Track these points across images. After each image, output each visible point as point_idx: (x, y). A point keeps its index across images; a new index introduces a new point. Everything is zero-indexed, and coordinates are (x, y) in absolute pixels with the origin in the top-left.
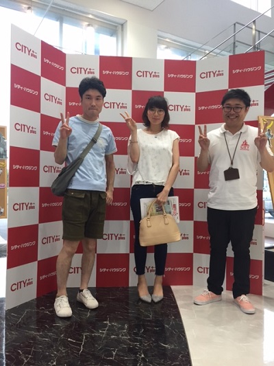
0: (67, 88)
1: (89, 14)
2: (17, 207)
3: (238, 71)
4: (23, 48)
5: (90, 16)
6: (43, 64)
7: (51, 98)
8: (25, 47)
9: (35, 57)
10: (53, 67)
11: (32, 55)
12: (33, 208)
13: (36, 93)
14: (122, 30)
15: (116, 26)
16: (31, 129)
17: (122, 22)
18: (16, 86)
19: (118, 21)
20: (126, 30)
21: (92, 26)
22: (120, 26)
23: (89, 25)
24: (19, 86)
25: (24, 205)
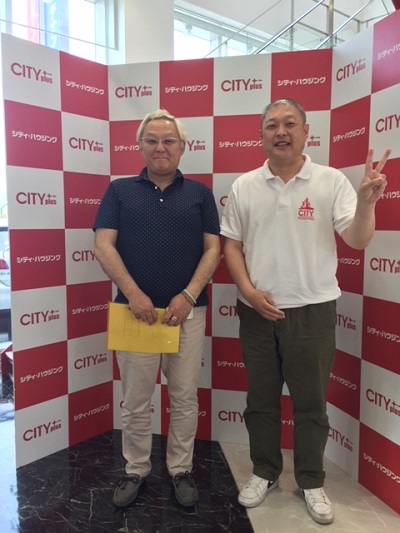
0: (111, 123)
4: (26, 71)
6: (64, 90)
7: (82, 143)
8: (29, 68)
9: (49, 81)
10: (84, 92)
11: (43, 79)
13: (53, 139)
16: (46, 198)
18: (15, 134)
24: (21, 134)
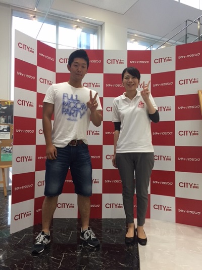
0: (57, 74)
1: (77, 19)
2: (19, 159)
3: (182, 57)
4: (24, 47)
5: (78, 21)
6: (39, 57)
7: (44, 81)
8: (25, 46)
9: (33, 52)
10: (47, 59)
11: (30, 51)
12: (31, 160)
13: (33, 78)
14: (101, 29)
15: (97, 27)
16: (29, 103)
17: (101, 24)
18: (18, 73)
19: (98, 23)
20: (104, 30)
21: (80, 28)
22: (100, 27)
23: (77, 27)
24: (21, 74)
25: (25, 158)
